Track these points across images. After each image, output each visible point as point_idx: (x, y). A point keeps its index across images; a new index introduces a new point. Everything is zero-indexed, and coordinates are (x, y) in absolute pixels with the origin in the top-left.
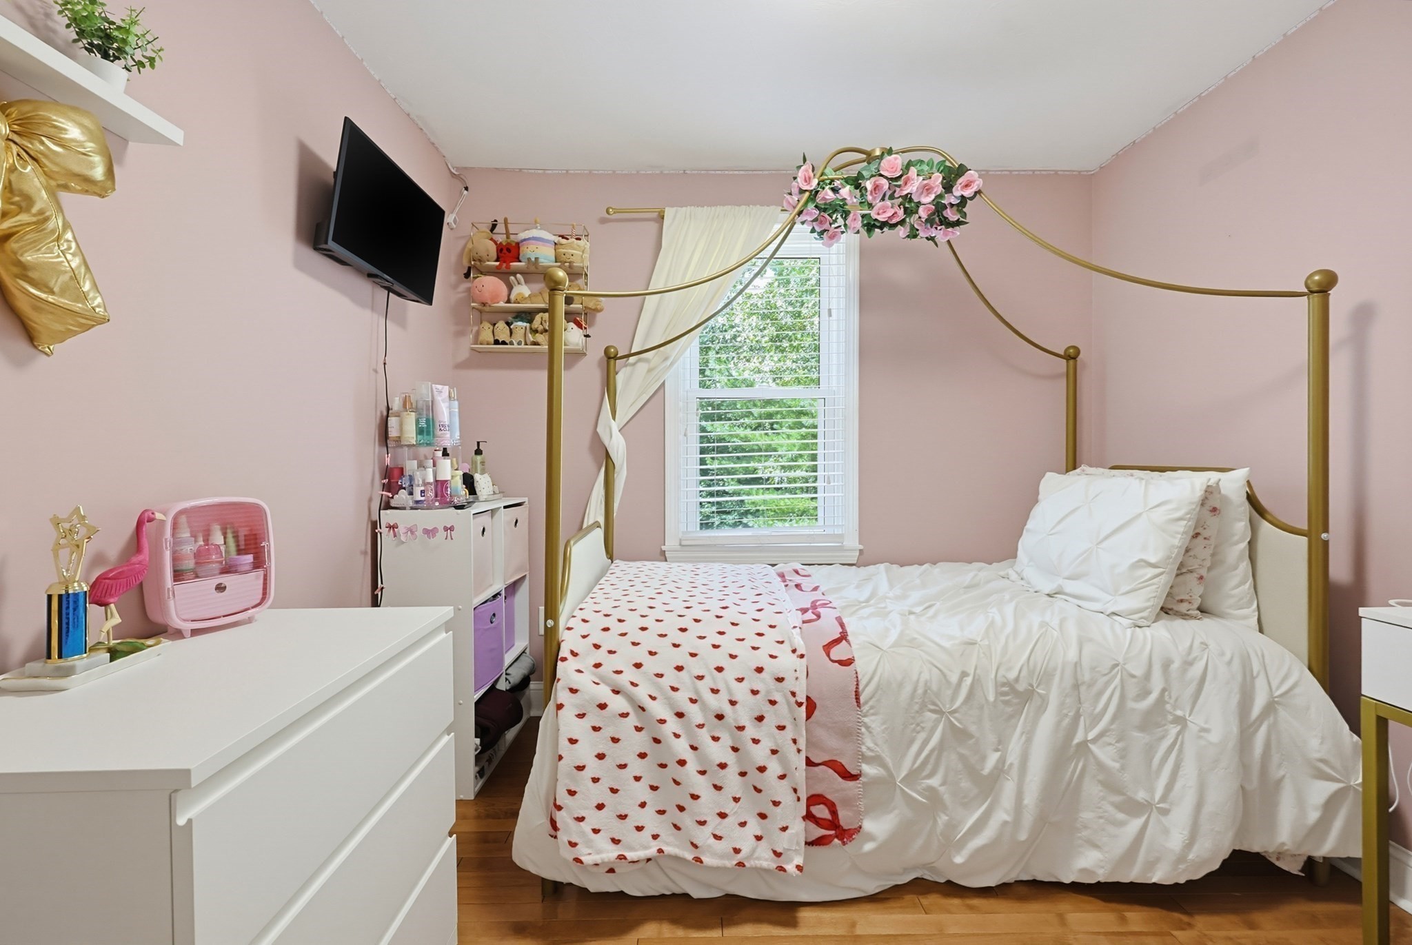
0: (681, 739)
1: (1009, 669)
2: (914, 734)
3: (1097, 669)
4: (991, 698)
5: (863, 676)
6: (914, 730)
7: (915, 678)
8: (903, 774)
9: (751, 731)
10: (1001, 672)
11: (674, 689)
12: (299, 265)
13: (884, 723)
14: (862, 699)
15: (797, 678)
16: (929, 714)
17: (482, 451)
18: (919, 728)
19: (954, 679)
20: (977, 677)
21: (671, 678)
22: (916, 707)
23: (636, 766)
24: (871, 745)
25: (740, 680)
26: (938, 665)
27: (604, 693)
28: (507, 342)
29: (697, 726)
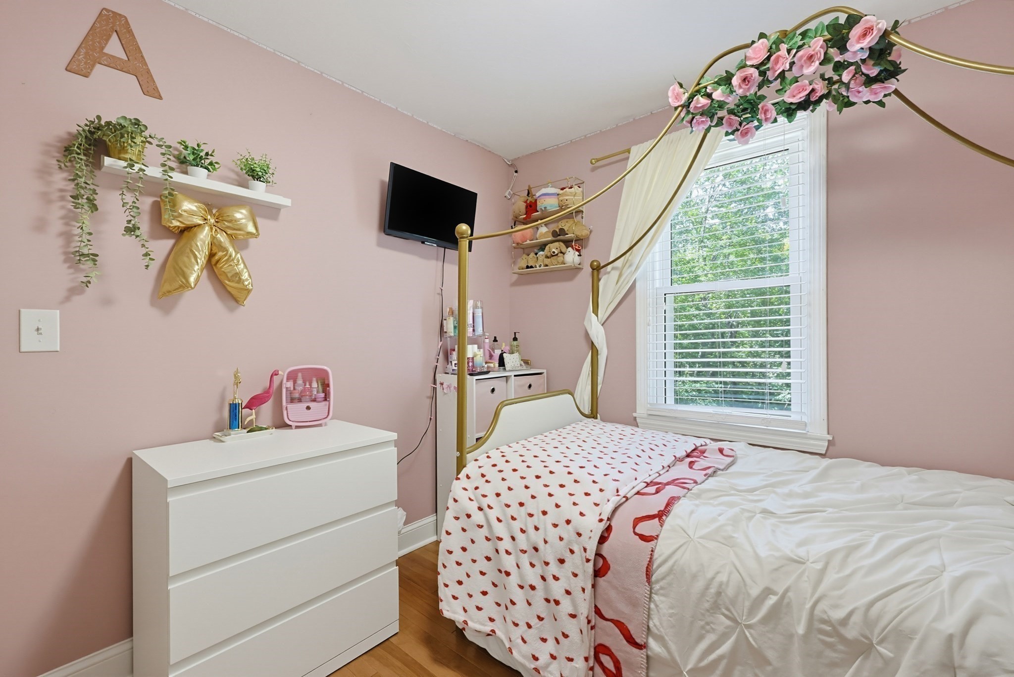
0: (511, 556)
1: (835, 606)
2: (704, 632)
3: (997, 659)
4: (801, 630)
5: (660, 556)
6: (703, 627)
7: (709, 575)
8: (689, 667)
9: (553, 568)
10: (821, 606)
11: (513, 518)
12: (380, 244)
13: (672, 608)
14: (654, 578)
15: (590, 538)
16: (722, 618)
17: (517, 339)
18: (708, 627)
19: (755, 592)
20: (786, 601)
21: (514, 510)
22: (707, 605)
23: (483, 565)
24: (658, 624)
25: (555, 526)
26: (741, 570)
27: (472, 508)
28: (534, 266)
29: (520, 550)
